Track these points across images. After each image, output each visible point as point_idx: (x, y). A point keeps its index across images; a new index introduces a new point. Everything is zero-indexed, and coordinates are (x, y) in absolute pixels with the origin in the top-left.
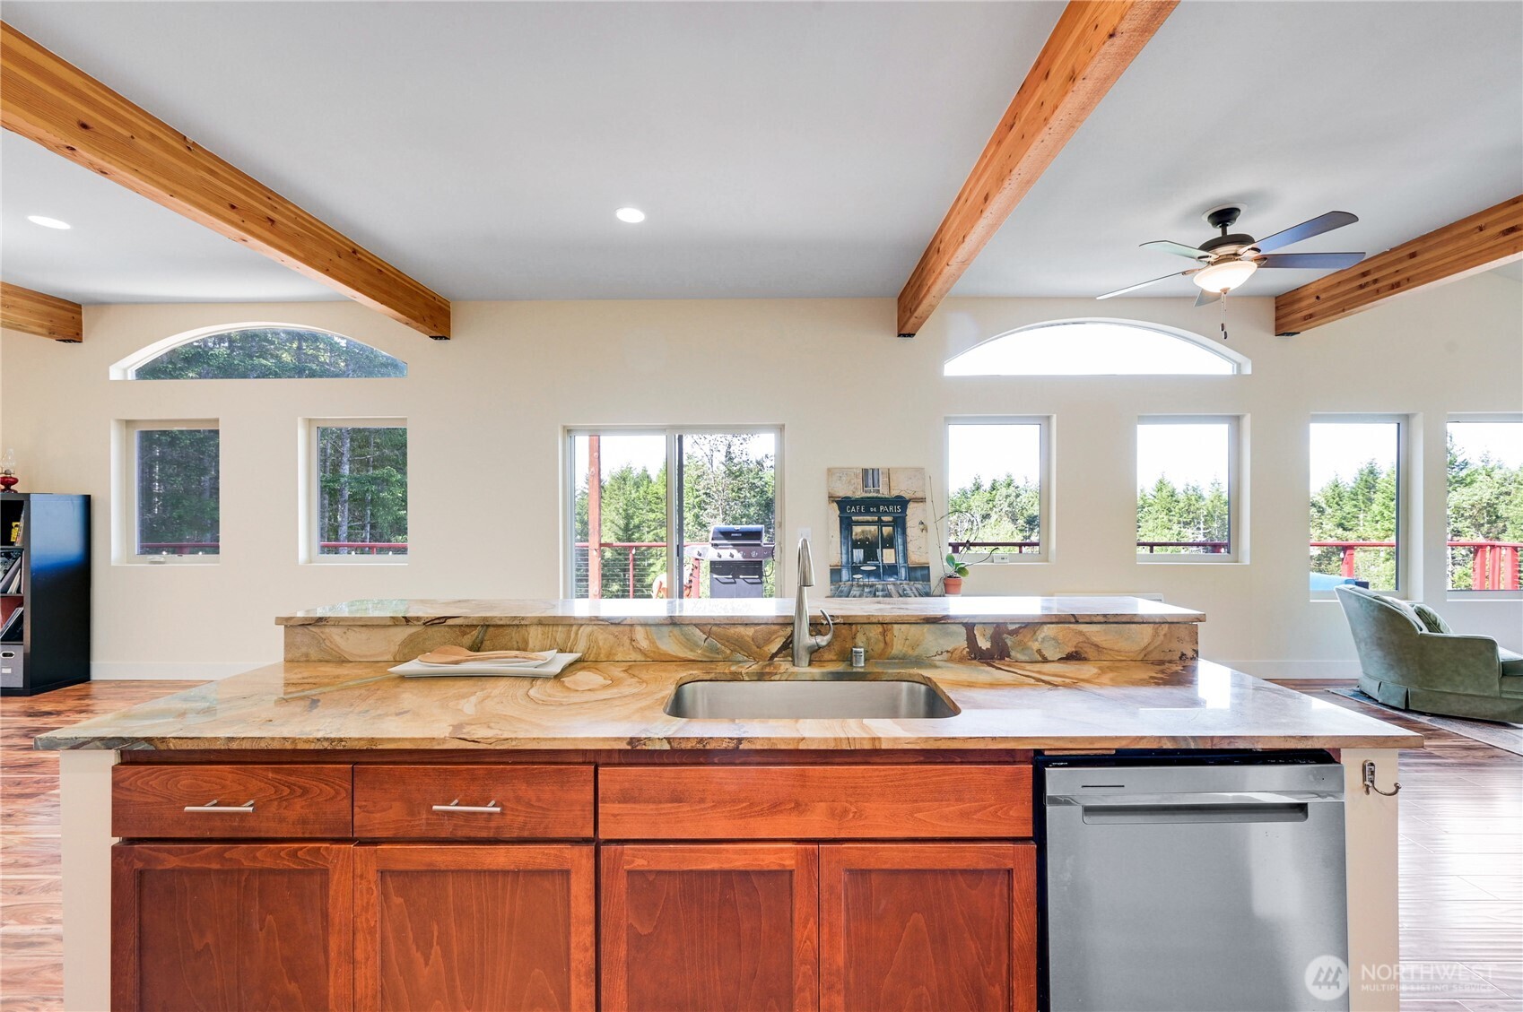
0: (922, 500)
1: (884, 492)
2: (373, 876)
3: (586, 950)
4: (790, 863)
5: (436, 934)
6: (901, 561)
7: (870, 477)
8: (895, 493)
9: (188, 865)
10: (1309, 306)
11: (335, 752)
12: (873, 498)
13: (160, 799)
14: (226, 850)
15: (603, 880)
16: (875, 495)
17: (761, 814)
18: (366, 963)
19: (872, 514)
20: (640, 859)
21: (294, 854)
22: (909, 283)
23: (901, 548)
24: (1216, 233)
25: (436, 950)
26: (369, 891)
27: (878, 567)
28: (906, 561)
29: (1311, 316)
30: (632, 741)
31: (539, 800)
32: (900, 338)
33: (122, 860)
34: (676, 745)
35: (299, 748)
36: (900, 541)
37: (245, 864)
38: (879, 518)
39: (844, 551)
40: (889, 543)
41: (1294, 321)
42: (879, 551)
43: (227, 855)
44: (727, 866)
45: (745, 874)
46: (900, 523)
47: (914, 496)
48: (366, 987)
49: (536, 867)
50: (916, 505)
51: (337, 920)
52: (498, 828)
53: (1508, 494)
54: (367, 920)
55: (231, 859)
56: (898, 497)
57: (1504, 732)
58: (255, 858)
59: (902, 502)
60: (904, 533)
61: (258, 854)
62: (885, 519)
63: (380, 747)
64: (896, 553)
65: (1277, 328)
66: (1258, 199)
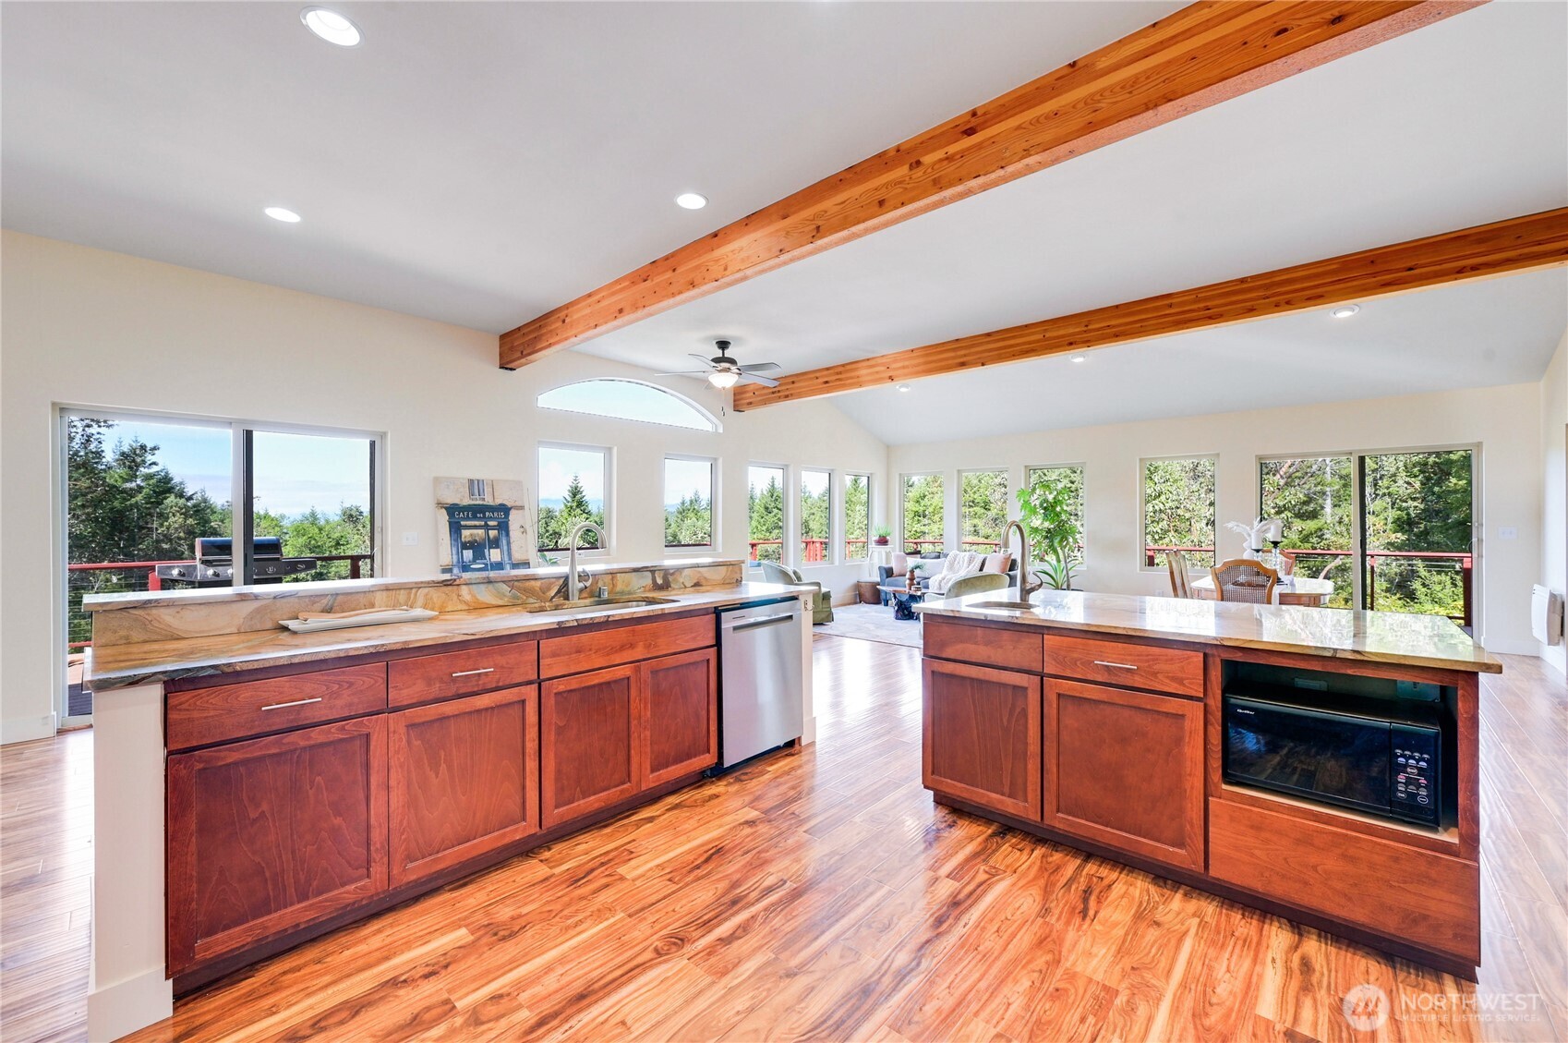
0: (522, 508)
1: (489, 501)
2: (403, 730)
3: (534, 740)
4: (628, 673)
5: (443, 757)
6: (506, 558)
7: (476, 487)
8: (498, 501)
9: (248, 756)
10: (750, 398)
11: (378, 653)
12: (479, 505)
13: (221, 712)
14: (283, 738)
15: (543, 701)
16: (481, 503)
17: (616, 652)
18: (398, 787)
19: (480, 519)
20: (561, 686)
21: (343, 728)
22: (519, 329)
23: (505, 548)
24: (719, 353)
25: (443, 766)
26: (400, 740)
27: (486, 565)
28: (510, 559)
29: (751, 403)
30: (559, 623)
31: (508, 663)
32: (502, 370)
33: (182, 766)
34: (580, 622)
35: (350, 654)
36: (504, 542)
37: (301, 743)
38: (486, 523)
39: (454, 552)
40: (495, 543)
41: (743, 404)
42: (486, 551)
43: (284, 741)
44: (602, 681)
45: (608, 683)
46: (504, 527)
47: (514, 504)
48: (398, 802)
49: (507, 702)
50: (517, 511)
51: (376, 765)
52: (484, 684)
53: (813, 514)
54: (399, 759)
55: (288, 743)
56: (500, 505)
57: (823, 627)
58: (309, 738)
59: (505, 509)
60: (508, 535)
61: (312, 735)
62: (491, 523)
63: (411, 646)
64: (502, 552)
65: (735, 406)
66: (738, 339)
